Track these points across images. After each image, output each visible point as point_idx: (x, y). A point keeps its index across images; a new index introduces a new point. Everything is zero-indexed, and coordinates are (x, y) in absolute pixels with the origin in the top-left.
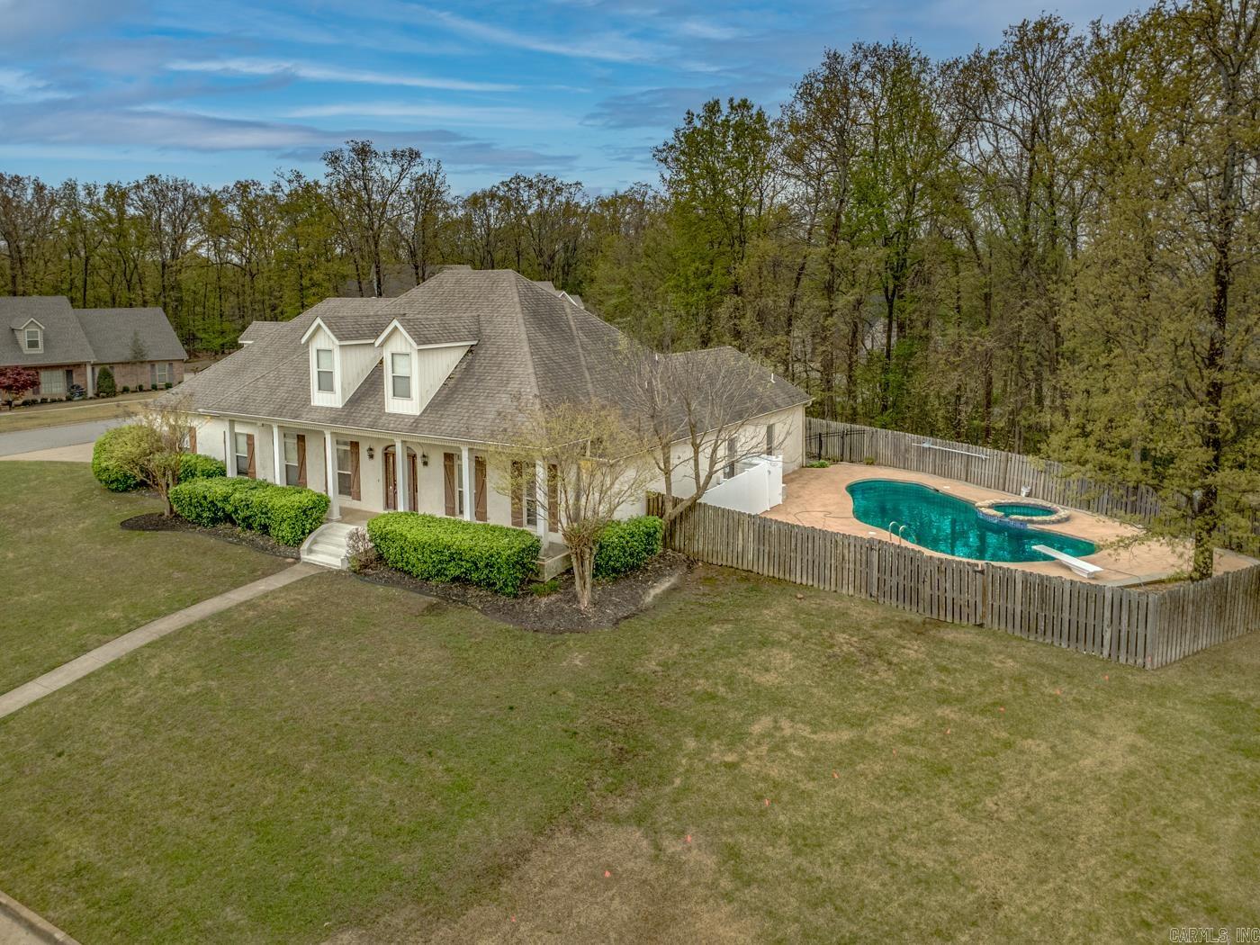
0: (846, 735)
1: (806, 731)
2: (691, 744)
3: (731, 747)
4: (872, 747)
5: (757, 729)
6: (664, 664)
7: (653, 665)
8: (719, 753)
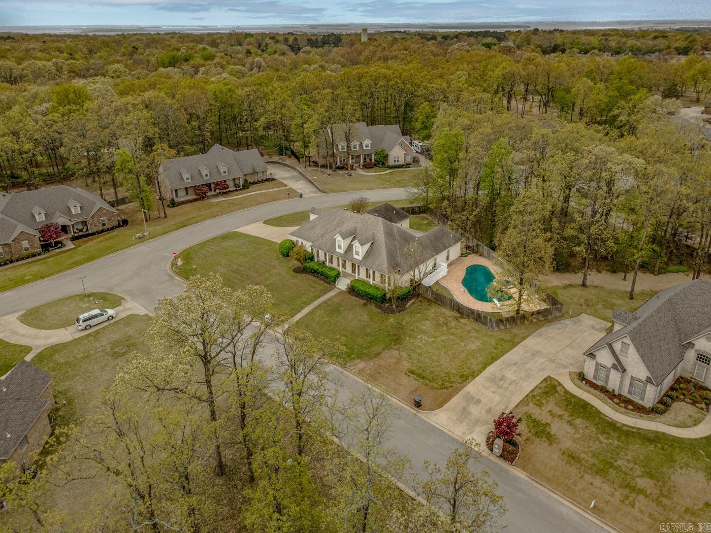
0: (433, 339)
1: (426, 338)
2: (408, 338)
3: (414, 340)
4: (436, 342)
5: (419, 337)
6: (407, 323)
7: (404, 323)
8: (412, 341)
